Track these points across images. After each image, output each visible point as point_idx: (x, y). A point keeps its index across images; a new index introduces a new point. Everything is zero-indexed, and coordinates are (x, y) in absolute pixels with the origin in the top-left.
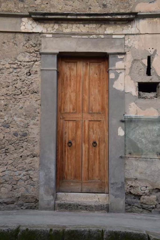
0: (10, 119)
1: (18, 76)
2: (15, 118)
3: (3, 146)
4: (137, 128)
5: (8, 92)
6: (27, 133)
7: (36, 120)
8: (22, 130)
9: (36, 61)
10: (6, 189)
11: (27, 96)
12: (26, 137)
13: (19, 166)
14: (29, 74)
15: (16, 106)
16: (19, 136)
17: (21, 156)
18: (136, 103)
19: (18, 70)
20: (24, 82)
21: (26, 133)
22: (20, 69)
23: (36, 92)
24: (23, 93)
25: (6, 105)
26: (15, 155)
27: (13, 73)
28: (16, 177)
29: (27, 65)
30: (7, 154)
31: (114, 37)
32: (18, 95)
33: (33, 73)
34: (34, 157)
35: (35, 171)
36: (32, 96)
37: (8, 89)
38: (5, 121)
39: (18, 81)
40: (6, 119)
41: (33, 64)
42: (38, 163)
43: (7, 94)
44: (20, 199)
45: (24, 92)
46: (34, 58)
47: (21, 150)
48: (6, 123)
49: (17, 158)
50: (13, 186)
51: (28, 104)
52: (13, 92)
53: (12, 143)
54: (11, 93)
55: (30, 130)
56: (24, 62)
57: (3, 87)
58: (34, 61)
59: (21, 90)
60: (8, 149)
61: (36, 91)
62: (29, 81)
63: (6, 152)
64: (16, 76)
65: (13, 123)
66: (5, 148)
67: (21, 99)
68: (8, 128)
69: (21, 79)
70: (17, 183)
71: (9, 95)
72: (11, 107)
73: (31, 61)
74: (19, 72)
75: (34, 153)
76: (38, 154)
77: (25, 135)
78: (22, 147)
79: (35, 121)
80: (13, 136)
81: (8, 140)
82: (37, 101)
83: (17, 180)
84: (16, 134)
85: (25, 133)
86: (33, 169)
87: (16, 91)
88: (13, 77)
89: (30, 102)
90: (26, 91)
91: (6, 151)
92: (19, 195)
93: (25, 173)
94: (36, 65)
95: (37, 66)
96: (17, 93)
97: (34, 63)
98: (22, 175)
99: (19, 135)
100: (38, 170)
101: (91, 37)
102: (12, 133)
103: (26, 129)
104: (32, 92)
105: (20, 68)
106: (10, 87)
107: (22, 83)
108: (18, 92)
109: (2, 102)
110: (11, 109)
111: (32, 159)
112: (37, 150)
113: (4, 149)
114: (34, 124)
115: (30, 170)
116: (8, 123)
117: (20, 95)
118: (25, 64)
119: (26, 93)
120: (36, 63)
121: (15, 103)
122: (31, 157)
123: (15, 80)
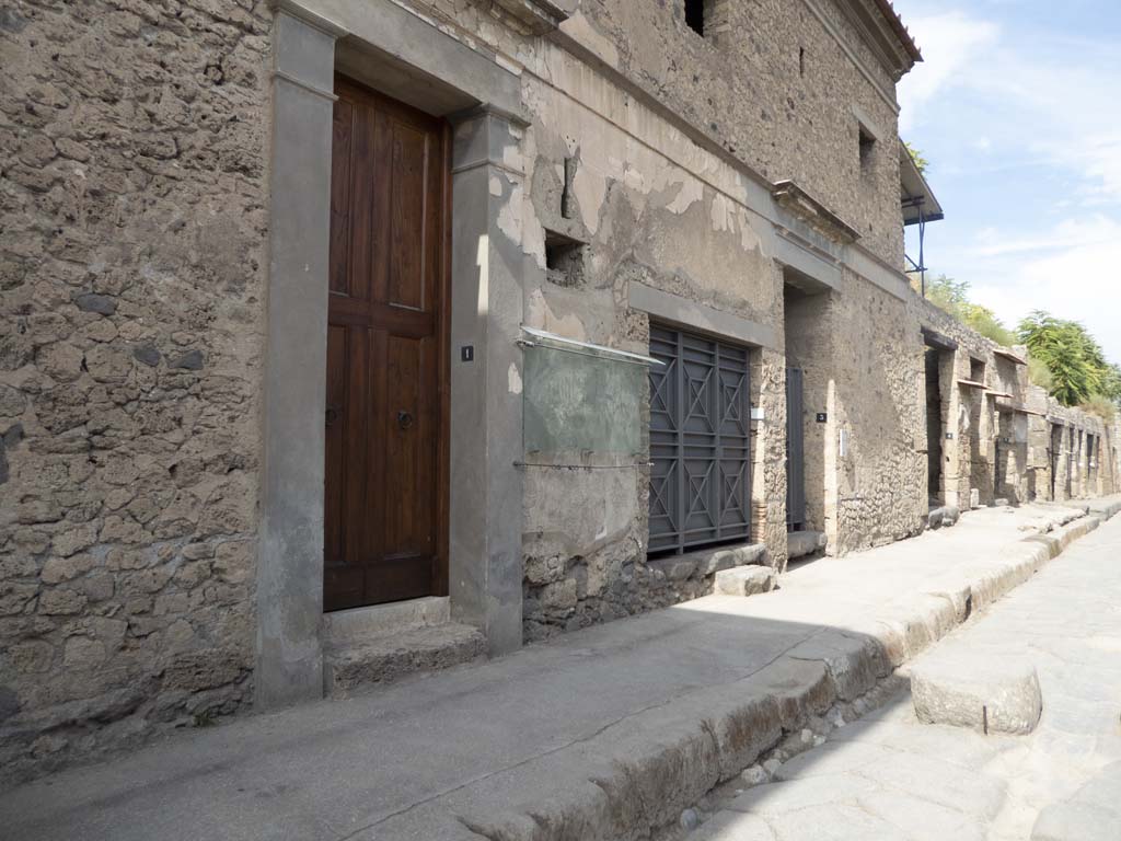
0: (121, 272)
1: (163, 65)
2: (147, 271)
3: (80, 411)
4: (545, 372)
5: (112, 129)
6: (205, 353)
7: (245, 297)
8: (182, 336)
9: (251, 31)
10: (98, 642)
11: (206, 175)
12: (197, 373)
13: (164, 518)
14: (218, 74)
15: (152, 212)
16: (163, 368)
17: (173, 469)
18: (544, 293)
19: (169, 37)
20: (193, 106)
21: (199, 355)
22: (176, 38)
23: (245, 170)
24: (185, 156)
25: (95, 193)
26: (145, 463)
27: (140, 41)
28: (150, 573)
29: (208, 31)
30: (100, 456)
31: (500, 60)
32: (163, 158)
33: (238, 79)
34: (230, 470)
35: (237, 537)
36: (230, 180)
37: (111, 114)
38: (93, 277)
39: (166, 88)
40: (97, 267)
41: (238, 38)
42: (251, 498)
43: (103, 136)
44: (165, 682)
45: (193, 153)
46: (242, 12)
47: (176, 436)
48: (95, 287)
49: (154, 479)
50: (134, 619)
51: (213, 213)
52: (139, 137)
53: (129, 400)
54: (126, 135)
55: (218, 341)
56: (198, 10)
57: (85, 96)
58: (240, 25)
59: (176, 139)
60: (108, 427)
61: (249, 166)
62: (219, 107)
63: (92, 447)
64: (155, 62)
65: (136, 293)
66: (91, 426)
67: (180, 185)
68: (106, 315)
69: (177, 86)
70: (153, 606)
71: (114, 147)
72: (129, 211)
73: (230, 22)
74: (169, 47)
75: (237, 450)
76: (252, 459)
77: (193, 361)
78: (179, 422)
79: (239, 302)
80: (135, 361)
81: (103, 382)
82: (248, 209)
83: (155, 587)
84: (147, 354)
85: (194, 354)
86: (227, 526)
87: (152, 137)
88: (139, 62)
89: (221, 210)
90: (204, 149)
91: (96, 439)
92: (166, 659)
93: (189, 549)
94: (250, 48)
95: (253, 55)
96: (160, 149)
97: (242, 35)
98: (178, 559)
99: (163, 358)
100: (251, 531)
101: (443, 28)
102: (128, 346)
103: (200, 334)
104: (230, 163)
105: (178, 32)
106: (123, 107)
107: (184, 107)
108: (161, 144)
109: (79, 172)
110: (130, 220)
111: (223, 480)
112: (247, 435)
113: (82, 431)
114: (237, 316)
115: (214, 533)
116: (106, 293)
117: (175, 163)
118: (204, 21)
119: (202, 159)
120: (250, 39)
121: (149, 194)
122: (219, 472)
123: (147, 80)
